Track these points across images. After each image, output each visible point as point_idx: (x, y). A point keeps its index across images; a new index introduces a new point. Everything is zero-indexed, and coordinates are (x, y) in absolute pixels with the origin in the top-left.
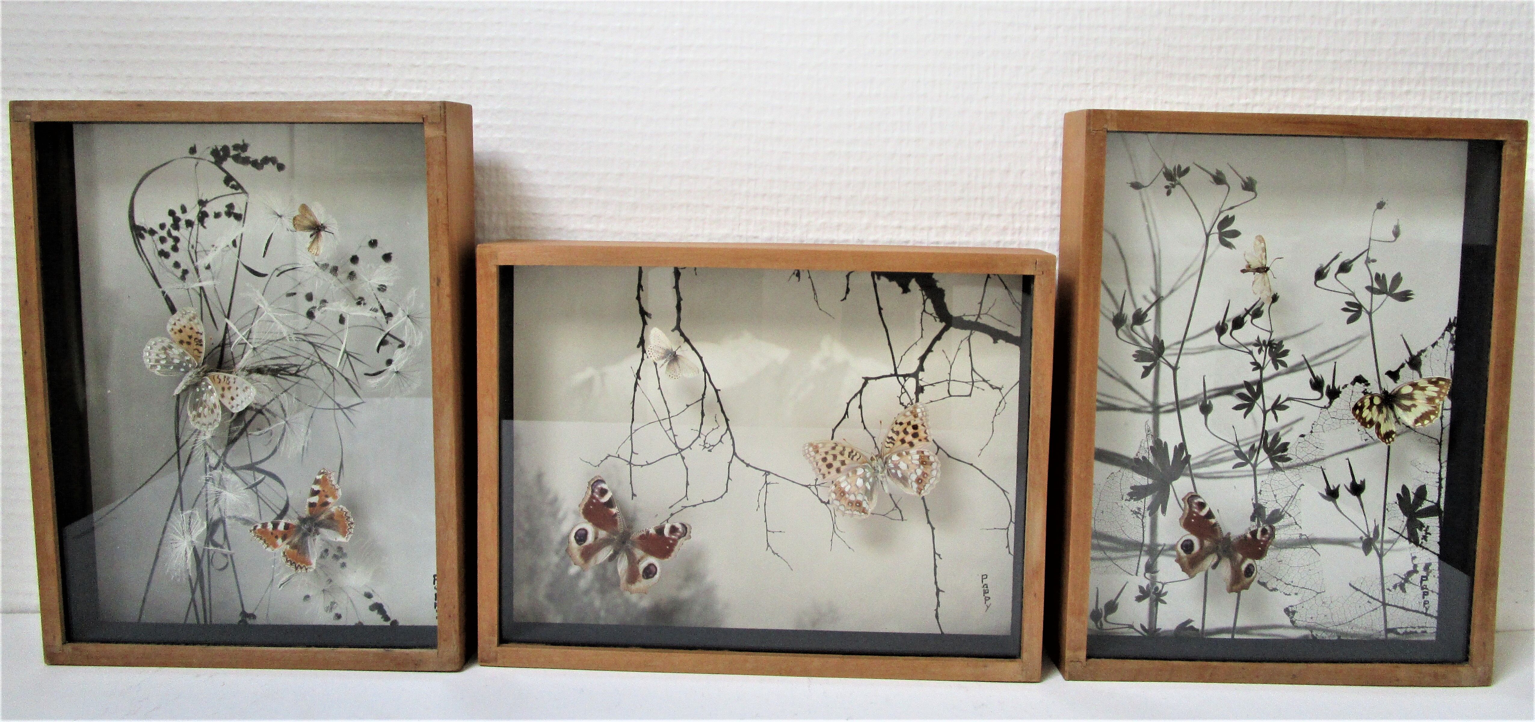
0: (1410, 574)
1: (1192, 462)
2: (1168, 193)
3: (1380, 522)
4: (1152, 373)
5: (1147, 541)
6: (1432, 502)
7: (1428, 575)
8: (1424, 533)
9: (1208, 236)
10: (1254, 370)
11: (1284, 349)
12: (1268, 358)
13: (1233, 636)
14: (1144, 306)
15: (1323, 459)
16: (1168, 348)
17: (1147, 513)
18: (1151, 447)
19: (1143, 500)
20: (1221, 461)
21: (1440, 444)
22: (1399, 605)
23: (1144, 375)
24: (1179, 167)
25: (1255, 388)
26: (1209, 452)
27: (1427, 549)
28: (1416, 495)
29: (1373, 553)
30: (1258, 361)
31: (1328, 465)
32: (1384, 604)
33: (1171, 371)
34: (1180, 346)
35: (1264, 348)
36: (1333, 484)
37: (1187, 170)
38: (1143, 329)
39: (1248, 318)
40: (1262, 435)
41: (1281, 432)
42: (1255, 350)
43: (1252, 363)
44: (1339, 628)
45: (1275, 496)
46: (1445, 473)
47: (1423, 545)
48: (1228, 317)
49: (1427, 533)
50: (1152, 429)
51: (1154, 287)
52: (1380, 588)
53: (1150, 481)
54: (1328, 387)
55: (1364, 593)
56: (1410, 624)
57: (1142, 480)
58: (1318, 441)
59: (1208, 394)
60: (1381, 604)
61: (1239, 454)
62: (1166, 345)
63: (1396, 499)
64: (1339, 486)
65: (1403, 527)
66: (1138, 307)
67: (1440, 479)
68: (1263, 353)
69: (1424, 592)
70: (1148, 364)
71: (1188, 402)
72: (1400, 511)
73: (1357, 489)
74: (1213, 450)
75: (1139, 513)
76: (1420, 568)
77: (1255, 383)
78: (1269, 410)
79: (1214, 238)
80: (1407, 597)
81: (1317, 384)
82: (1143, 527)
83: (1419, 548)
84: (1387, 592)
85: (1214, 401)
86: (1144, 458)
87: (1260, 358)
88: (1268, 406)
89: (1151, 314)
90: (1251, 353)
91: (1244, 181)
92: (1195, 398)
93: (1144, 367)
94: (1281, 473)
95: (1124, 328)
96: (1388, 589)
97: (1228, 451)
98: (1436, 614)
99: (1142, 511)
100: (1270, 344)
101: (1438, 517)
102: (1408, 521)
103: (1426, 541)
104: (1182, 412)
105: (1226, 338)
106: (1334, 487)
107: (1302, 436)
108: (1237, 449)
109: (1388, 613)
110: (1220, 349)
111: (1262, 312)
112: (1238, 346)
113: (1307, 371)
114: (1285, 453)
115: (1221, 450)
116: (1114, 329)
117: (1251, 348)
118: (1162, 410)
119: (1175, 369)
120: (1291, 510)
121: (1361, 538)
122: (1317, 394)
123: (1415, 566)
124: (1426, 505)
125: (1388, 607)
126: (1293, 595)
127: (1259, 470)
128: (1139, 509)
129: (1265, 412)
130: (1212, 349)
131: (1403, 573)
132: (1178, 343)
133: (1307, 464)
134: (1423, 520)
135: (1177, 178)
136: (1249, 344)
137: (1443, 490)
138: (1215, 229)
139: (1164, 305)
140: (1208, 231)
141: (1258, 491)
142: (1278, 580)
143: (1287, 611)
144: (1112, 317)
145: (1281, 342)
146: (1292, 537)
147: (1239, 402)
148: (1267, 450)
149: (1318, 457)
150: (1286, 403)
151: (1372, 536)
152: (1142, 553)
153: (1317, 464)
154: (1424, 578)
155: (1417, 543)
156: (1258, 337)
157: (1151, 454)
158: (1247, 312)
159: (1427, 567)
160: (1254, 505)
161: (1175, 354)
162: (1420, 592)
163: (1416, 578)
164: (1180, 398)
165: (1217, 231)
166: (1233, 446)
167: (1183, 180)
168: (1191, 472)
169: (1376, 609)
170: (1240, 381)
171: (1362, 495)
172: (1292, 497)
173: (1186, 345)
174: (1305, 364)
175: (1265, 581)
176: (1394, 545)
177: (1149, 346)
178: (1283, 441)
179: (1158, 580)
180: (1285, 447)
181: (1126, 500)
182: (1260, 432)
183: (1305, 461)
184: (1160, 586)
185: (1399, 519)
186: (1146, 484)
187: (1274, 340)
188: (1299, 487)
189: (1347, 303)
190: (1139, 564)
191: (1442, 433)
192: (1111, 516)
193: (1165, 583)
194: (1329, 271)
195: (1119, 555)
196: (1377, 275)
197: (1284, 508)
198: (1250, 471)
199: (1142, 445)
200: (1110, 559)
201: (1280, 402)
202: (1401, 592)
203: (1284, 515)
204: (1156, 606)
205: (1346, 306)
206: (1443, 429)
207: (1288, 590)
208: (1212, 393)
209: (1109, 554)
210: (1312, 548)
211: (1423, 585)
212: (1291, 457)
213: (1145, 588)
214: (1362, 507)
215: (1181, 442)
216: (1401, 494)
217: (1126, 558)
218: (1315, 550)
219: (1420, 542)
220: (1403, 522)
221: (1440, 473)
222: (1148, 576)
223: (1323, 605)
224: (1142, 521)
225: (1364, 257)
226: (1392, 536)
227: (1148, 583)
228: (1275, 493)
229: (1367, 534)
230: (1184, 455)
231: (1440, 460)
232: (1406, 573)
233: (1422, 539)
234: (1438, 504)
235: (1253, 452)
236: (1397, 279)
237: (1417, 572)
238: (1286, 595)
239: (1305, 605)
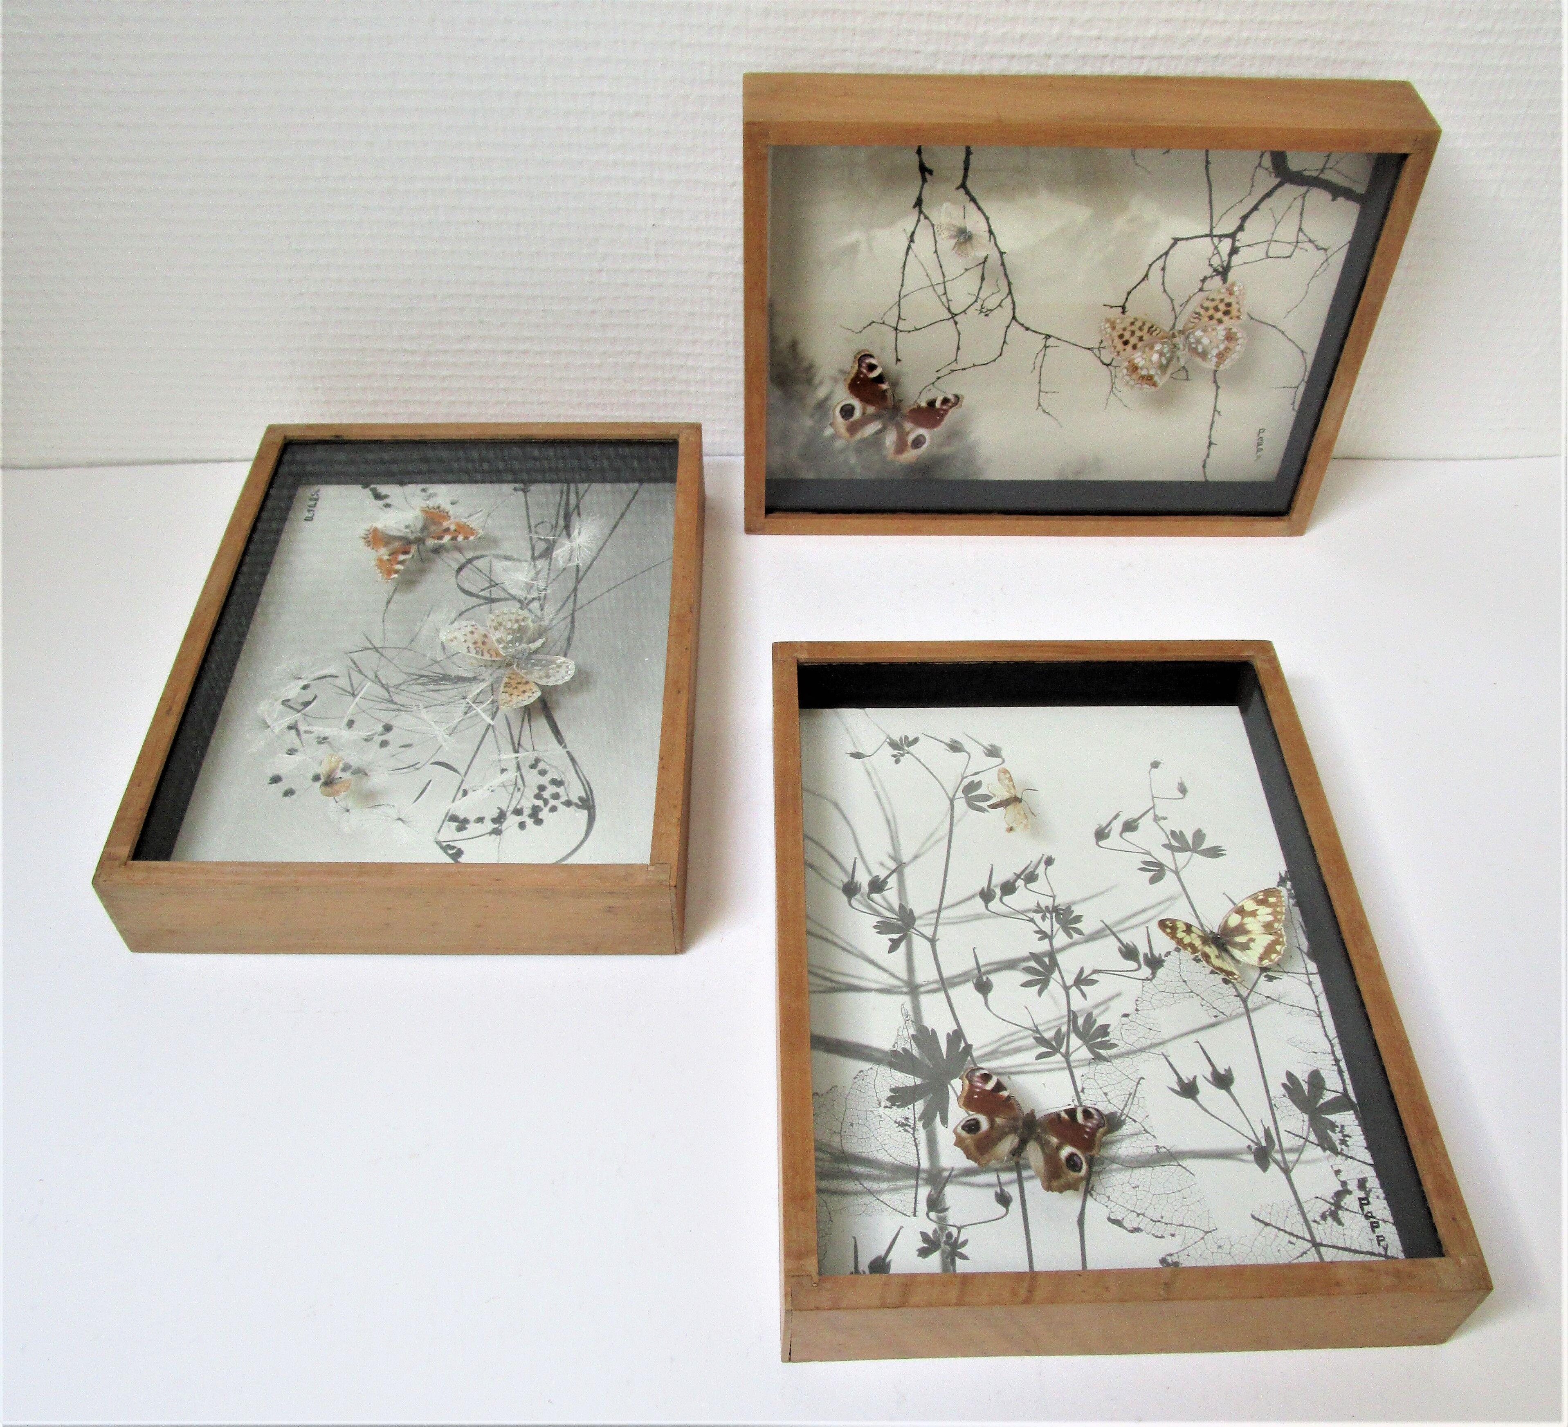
0: (1339, 1195)
1: (975, 1054)
2: (897, 762)
3: (1269, 1124)
4: (903, 945)
5: (925, 1164)
6: (1336, 1091)
7: (1368, 1193)
8: (1339, 1135)
9: (952, 801)
10: (1040, 939)
11: (1074, 914)
12: (1056, 926)
14: (882, 874)
15: (1162, 1043)
16: (920, 917)
17: (919, 1125)
18: (913, 1035)
19: (911, 1107)
20: (1017, 1050)
21: (1320, 1015)
22: (1339, 1245)
23: (892, 949)
24: (906, 737)
25: (1047, 960)
26: (999, 1040)
27: (1352, 1158)
28: (1310, 1083)
29: (1273, 1168)
30: (1043, 929)
31: (1169, 1049)
32: (1316, 1244)
33: (928, 944)
34: (935, 915)
35: (1048, 915)
36: (1187, 1077)
37: (916, 740)
38: (884, 898)
39: (1020, 883)
40: (1069, 1016)
41: (1095, 1013)
42: (1037, 917)
45: (1106, 1094)
46: (1340, 1052)
47: (1345, 1152)
48: (994, 882)
49: (1344, 1135)
50: (911, 1013)
51: (892, 854)
52: (1301, 1220)
53: (918, 1081)
54: (1145, 955)
55: (1279, 1229)
57: (907, 1080)
58: (1148, 1020)
59: (983, 970)
60: (1310, 1245)
61: (1041, 1041)
62: (916, 913)
63: (1283, 1091)
64: (1195, 1077)
65: (1306, 1127)
66: (875, 874)
67: (1337, 1061)
68: (1048, 921)
69: (1372, 1223)
70: (896, 936)
71: (957, 980)
72: (1295, 1106)
73: (1223, 1081)
74: (1004, 1037)
75: (907, 1125)
76: (1352, 1186)
77: (1044, 954)
78: (1071, 987)
79: (961, 804)
80: (1347, 1232)
81: (1129, 953)
82: (916, 1145)
83: (1340, 1156)
84: (1313, 1225)
85: (994, 978)
86: (904, 1049)
87: (1046, 926)
88: (1070, 981)
89: (893, 881)
91: (988, 750)
92: (965, 974)
93: (891, 940)
94: (1106, 1063)
95: (858, 896)
96: (1315, 1221)
97: (1026, 1037)
98: (1400, 1255)
99: (911, 1122)
100: (1056, 910)
101: (1352, 1112)
102: (1311, 1120)
103: (1347, 1146)
104: (951, 992)
105: (994, 905)
106: (1188, 1079)
107: (1126, 1015)
108: (1037, 1035)
109: (1325, 1259)
110: (990, 917)
111: (1038, 875)
112: (1014, 914)
113: (1112, 937)
114: (1107, 1038)
115: (1015, 1037)
116: (845, 898)
117: (1031, 915)
118: (922, 989)
119: (933, 941)
120: (1133, 1111)
121: (1249, 1147)
122: (1133, 965)
123: (1344, 1183)
124: (1328, 1096)
125: (1322, 1249)
126: (1168, 1236)
127: (1073, 1061)
128: (907, 1119)
129: (1067, 989)
130: (978, 917)
131: (1329, 1195)
132: (933, 912)
133: (1141, 1050)
134: (1332, 1117)
135: (905, 747)
136: (1029, 911)
137: (1346, 1075)
138: (960, 794)
139: (907, 871)
140: (951, 796)
141: (1080, 1090)
142: (1138, 1215)
143: (1162, 1263)
144: (841, 885)
145: (1069, 906)
146: (1145, 1150)
147: (1028, 977)
148: (1080, 1035)
149: (1154, 1041)
150: (1093, 977)
151: (1264, 1144)
152: (920, 1182)
153: (1156, 1050)
154: (1364, 1202)
155: (1336, 1152)
156: (1038, 904)
157: (914, 1045)
158: (1018, 876)
161: (931, 924)
162: (1366, 1223)
163: (1351, 1201)
164: (945, 974)
165: (963, 795)
166: (1031, 1032)
167: (913, 749)
169: (1304, 1253)
170: (1025, 953)
171: (1232, 1088)
172: (1130, 1094)
173: (943, 914)
174: (1106, 931)
175: (1120, 1218)
176: (1301, 1153)
177: (894, 916)
178: (1100, 1022)
179: (951, 1222)
180: (1104, 1030)
181: (886, 1107)
182: (1065, 1012)
183: (1139, 1047)
184: (954, 1231)
185: (1296, 1116)
186: (913, 1084)
187: (1059, 905)
188: (1137, 1081)
189: (1144, 862)
190: (916, 1199)
191: (1317, 1002)
192: (865, 1129)
193: (963, 1227)
194: (1110, 830)
195: (884, 1185)
196: (1173, 833)
197: (1122, 1111)
198: (1062, 1062)
199: (900, 1033)
200: (871, 1192)
201: (1084, 976)
202: (1335, 1224)
203: (1125, 1120)
204: (953, 1262)
205: (1144, 866)
206: (1316, 997)
207: (1159, 1229)
208: (988, 968)
209: (868, 1184)
210: (1180, 1165)
211: (1365, 1212)
212: (1116, 1042)
213: (931, 1235)
214: (1238, 1104)
215: (956, 1028)
216: (1288, 1083)
217: (896, 1190)
218: (1184, 1168)
219: (1339, 1147)
220: (1303, 1121)
221: (1334, 1055)
222: (933, 1215)
223: (1220, 1251)
224: (913, 1134)
225: (1150, 815)
226: (1293, 1142)
227: (934, 1226)
228: (1105, 1090)
229: (1255, 1140)
230: (963, 1045)
231: (1327, 1036)
232: (1332, 1194)
233: (1340, 1144)
234: (1345, 1093)
235: (1059, 1037)
236: (1199, 836)
237: (1350, 1192)
238: (1157, 1237)
239: (1191, 1251)
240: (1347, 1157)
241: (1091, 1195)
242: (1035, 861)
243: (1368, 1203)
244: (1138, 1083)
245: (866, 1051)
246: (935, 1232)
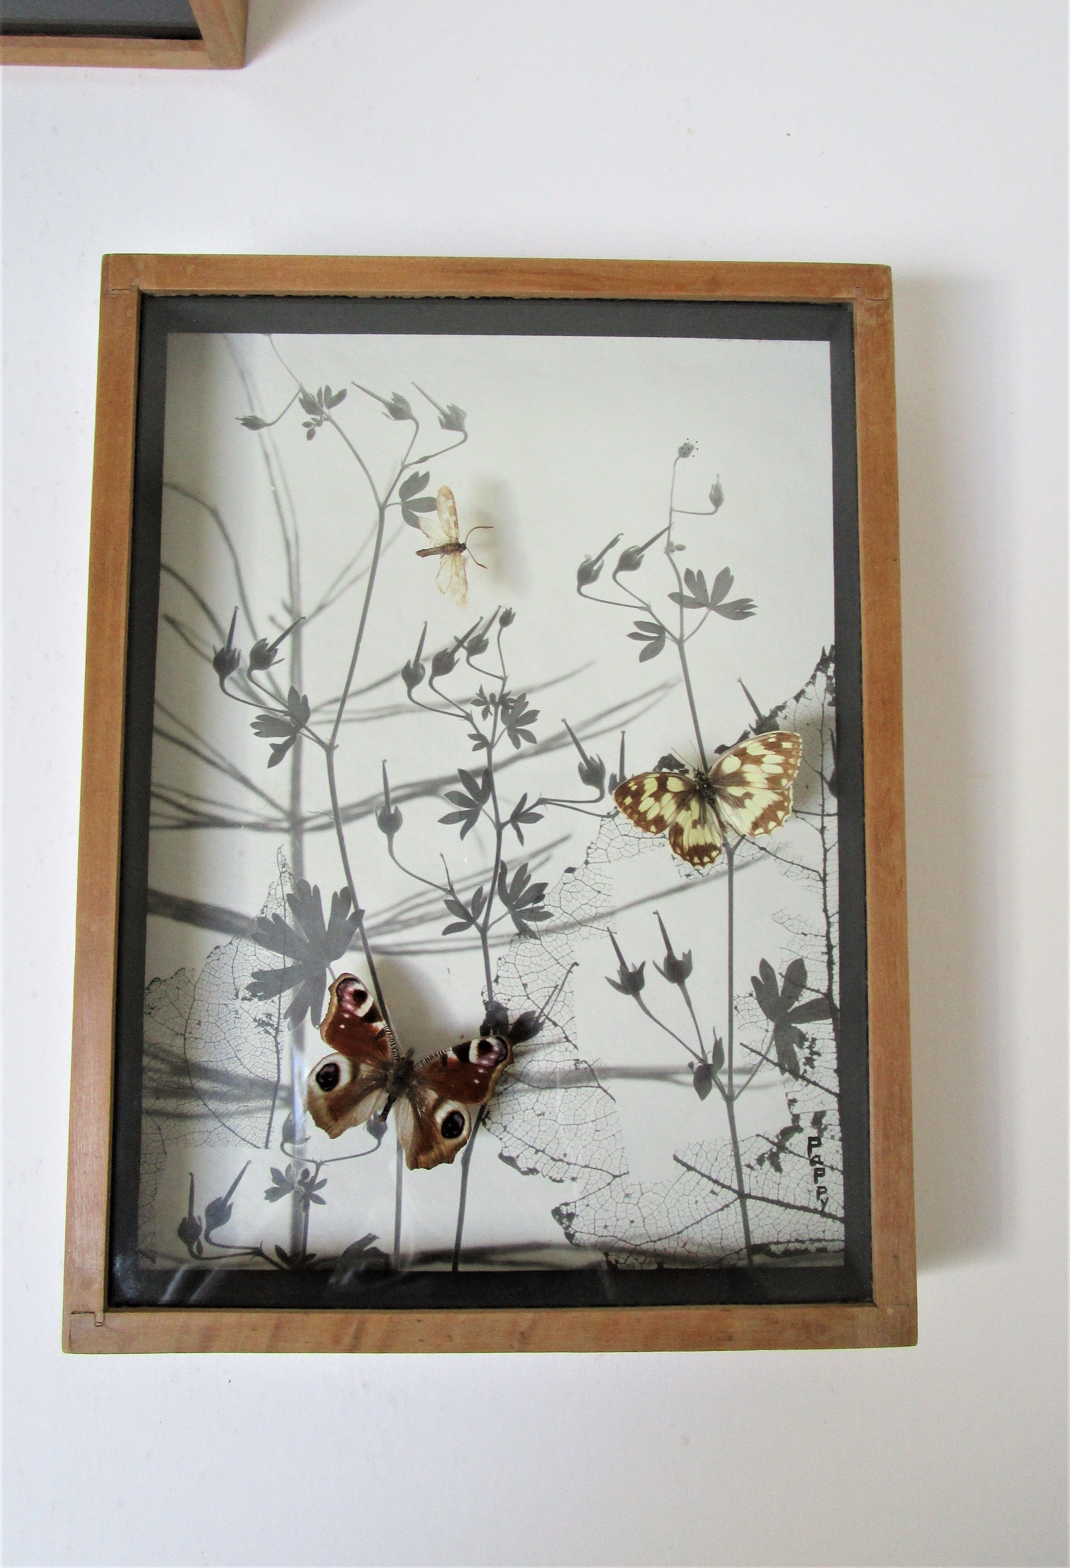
0: (786, 1133)
1: (367, 923)
2: (310, 435)
3: (723, 1034)
4: (289, 755)
6: (818, 991)
7: (821, 1132)
8: (807, 1052)
9: (382, 508)
10: (476, 748)
11: (528, 709)
12: (501, 726)
13: (455, 1267)
14: (271, 635)
15: (612, 913)
16: (316, 710)
17: (285, 1024)
18: (288, 895)
19: (276, 998)
20: (422, 920)
21: (824, 880)
22: (771, 1197)
23: (274, 761)
24: (328, 389)
25: (479, 781)
26: (398, 905)
27: (815, 1084)
28: (788, 978)
29: (715, 1093)
30: (482, 732)
31: (618, 923)
32: (742, 1196)
33: (322, 753)
34: (337, 706)
35: (492, 709)
36: (632, 963)
37: (342, 395)
38: (270, 678)
39: (462, 654)
40: (496, 871)
41: (531, 865)
42: (476, 711)
43: (471, 736)
44: (659, 1246)
45: (525, 985)
46: (837, 935)
47: (808, 1076)
48: (424, 654)
49: (813, 1053)
50: (289, 862)
51: (288, 601)
52: (733, 1164)
53: (289, 962)
54: (613, 777)
55: (703, 1175)
56: (795, 1236)
57: (274, 961)
58: (598, 879)
59: (392, 795)
60: (735, 1196)
62: (312, 704)
63: (751, 988)
64: (643, 964)
65: (767, 1041)
66: (260, 637)
67: (830, 947)
68: (490, 718)
69: (816, 1170)
70: (280, 740)
71: (356, 811)
72: (760, 1012)
73: (677, 969)
74: (407, 900)
75: (268, 1024)
76: (805, 1122)
77: (477, 773)
78: (506, 824)
79: (395, 514)
80: (785, 1181)
81: (592, 773)
82: (278, 1052)
83: (800, 1080)
84: (745, 1171)
85: (404, 808)
86: (276, 916)
87: (485, 727)
88: (505, 815)
89: (284, 650)
90: (469, 717)
91: (445, 415)
92: (367, 802)
93: (273, 746)
94: (533, 941)
95: (234, 674)
96: (749, 1166)
97: (435, 901)
98: (841, 1213)
99: (275, 1019)
100: (504, 700)
101: (830, 1021)
102: (777, 1029)
103: (813, 1067)
104: (346, 829)
105: (421, 692)
106: (634, 966)
107: (570, 870)
108: (451, 898)
109: (750, 1214)
110: (412, 711)
111: (486, 643)
112: (446, 706)
113: (574, 747)
114: (540, 904)
115: (421, 900)
116: (216, 676)
117: (469, 708)
118: (308, 825)
119: (329, 749)
120: (557, 1013)
121: (691, 1065)
122: (592, 792)
123: (796, 1118)
124: (807, 997)
125: (749, 1202)
126: (568, 1182)
127: (491, 937)
128: (269, 1015)
129: (499, 827)
130: (396, 711)
131: (773, 1133)
132: (335, 701)
133: (581, 923)
134: (803, 1027)
135: (325, 409)
136: (465, 701)
137: (836, 969)
138: (396, 497)
139: (307, 631)
140: (382, 500)
141: (493, 978)
142: (537, 1151)
143: (556, 1212)
144: (212, 655)
145: (523, 696)
146: (561, 1065)
147: (452, 808)
148: (506, 900)
149: (601, 910)
150: (538, 810)
151: (710, 1061)
152: (278, 1102)
153: (601, 924)
154: (814, 1142)
155: (796, 1074)
156: (481, 690)
157: (289, 910)
158: (460, 643)
159: (818, 1119)
160: (486, 1004)
161: (330, 722)
162: (809, 1170)
163: (798, 1142)
164: (342, 802)
165: (399, 500)
166: (442, 893)
167: (335, 412)
168: (365, 943)
169: (727, 1206)
170: (453, 771)
171: (688, 982)
172: (556, 987)
173: (350, 704)
174: (567, 737)
175: (514, 1155)
176: (753, 1075)
177: (280, 707)
178: (535, 880)
179: (309, 1156)
180: (539, 891)
181: (244, 999)
182: (492, 863)
183: (579, 918)
184: (312, 1168)
185: (759, 1024)
186: (281, 966)
187: (509, 693)
188: (568, 968)
189: (639, 624)
190: (270, 1124)
191: (825, 860)
192: (216, 1030)
193: (322, 1163)
194: (600, 567)
195: (233, 1107)
196: (689, 573)
197: (542, 1010)
198: (476, 939)
199: (273, 892)
200: (216, 1116)
201: (527, 806)
202: (772, 1170)
203: (543, 1022)
204: (306, 1207)
205: (636, 630)
206: (826, 851)
207: (558, 1171)
208: (400, 793)
209: (213, 1105)
210: (599, 1087)
211: (813, 1155)
212: (551, 911)
213: (284, 1173)
214: (689, 1003)
215: (345, 884)
216: (759, 977)
217: (248, 1112)
218: (605, 1091)
219: (802, 1068)
220: (767, 1031)
221: (828, 936)
222: (288, 1146)
223: (627, 1200)
224: (275, 1038)
225: (662, 542)
226: (747, 1059)
227: (288, 1161)
228: (525, 980)
229: (701, 1056)
230: (352, 910)
231: (825, 910)
232: (778, 1131)
233: (805, 1064)
234: (829, 995)
235: (479, 902)
236: (725, 579)
237: (799, 1129)
238: (554, 1180)
239: (592, 1201)
240: (809, 1081)
241: (485, 1124)
242: (487, 617)
243: (819, 1145)
244: (569, 971)
245: (226, 918)
246: (289, 1168)
